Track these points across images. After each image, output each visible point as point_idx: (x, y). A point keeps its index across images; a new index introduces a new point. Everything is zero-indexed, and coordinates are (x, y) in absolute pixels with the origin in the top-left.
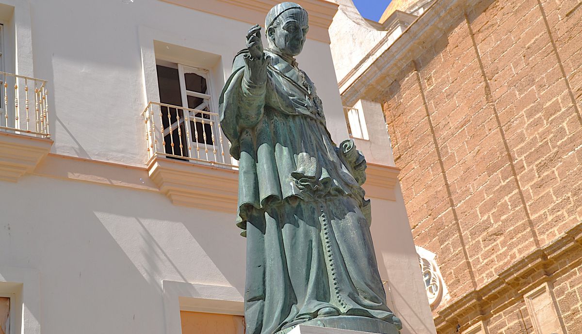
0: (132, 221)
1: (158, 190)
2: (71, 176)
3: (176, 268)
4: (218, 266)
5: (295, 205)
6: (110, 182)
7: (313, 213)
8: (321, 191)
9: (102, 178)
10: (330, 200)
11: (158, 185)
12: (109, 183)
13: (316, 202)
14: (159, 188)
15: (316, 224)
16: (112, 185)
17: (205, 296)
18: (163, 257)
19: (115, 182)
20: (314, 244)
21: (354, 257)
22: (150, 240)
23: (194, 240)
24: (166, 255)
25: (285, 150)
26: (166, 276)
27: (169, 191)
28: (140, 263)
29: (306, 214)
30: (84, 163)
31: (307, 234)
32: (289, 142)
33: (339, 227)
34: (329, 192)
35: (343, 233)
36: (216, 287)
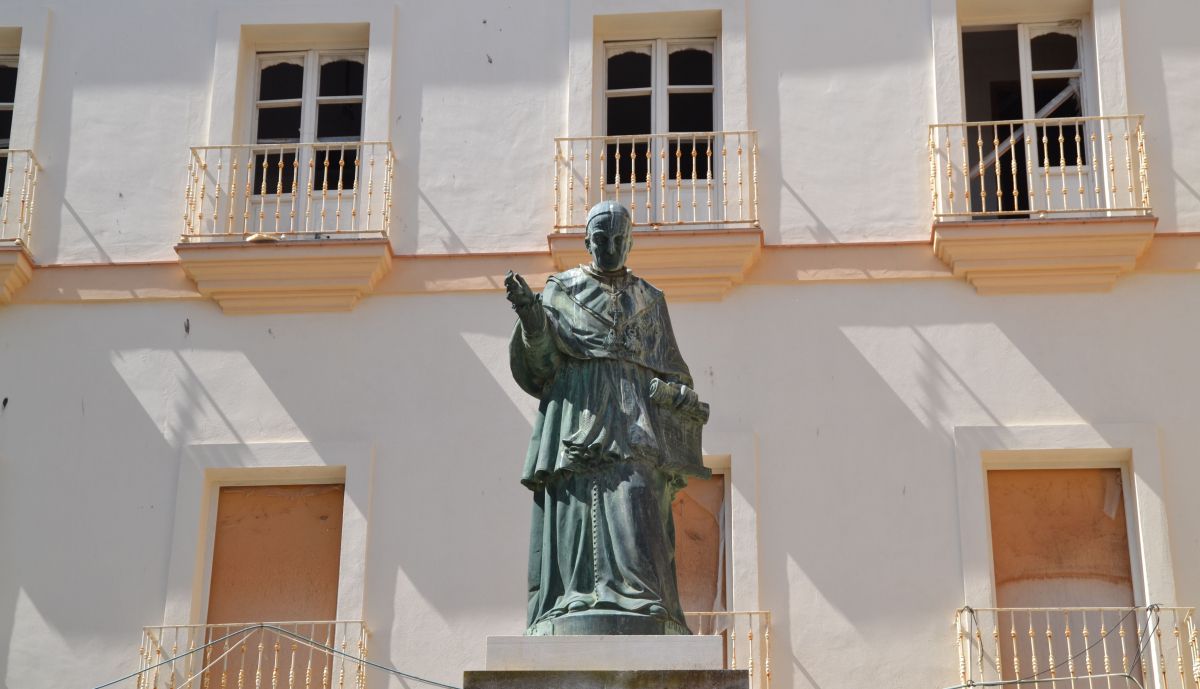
0: (905, 333)
1: (949, 274)
2: (802, 276)
3: (979, 402)
4: (1060, 390)
5: (568, 478)
6: (868, 274)
7: (586, 486)
8: (594, 459)
9: (853, 271)
10: (606, 469)
11: (949, 266)
12: (864, 276)
13: (590, 471)
14: (952, 270)
15: (587, 500)
16: (871, 280)
17: (1029, 444)
18: (957, 387)
19: (877, 274)
20: (583, 524)
21: (621, 537)
22: (931, 357)
23: (1016, 350)
24: (962, 382)
25: (570, 406)
26: (961, 416)
27: (967, 273)
28: (913, 398)
29: (579, 488)
30: (826, 251)
31: (577, 512)
32: (577, 396)
33: (610, 501)
34: (603, 459)
35: (613, 509)
36: (1052, 428)
